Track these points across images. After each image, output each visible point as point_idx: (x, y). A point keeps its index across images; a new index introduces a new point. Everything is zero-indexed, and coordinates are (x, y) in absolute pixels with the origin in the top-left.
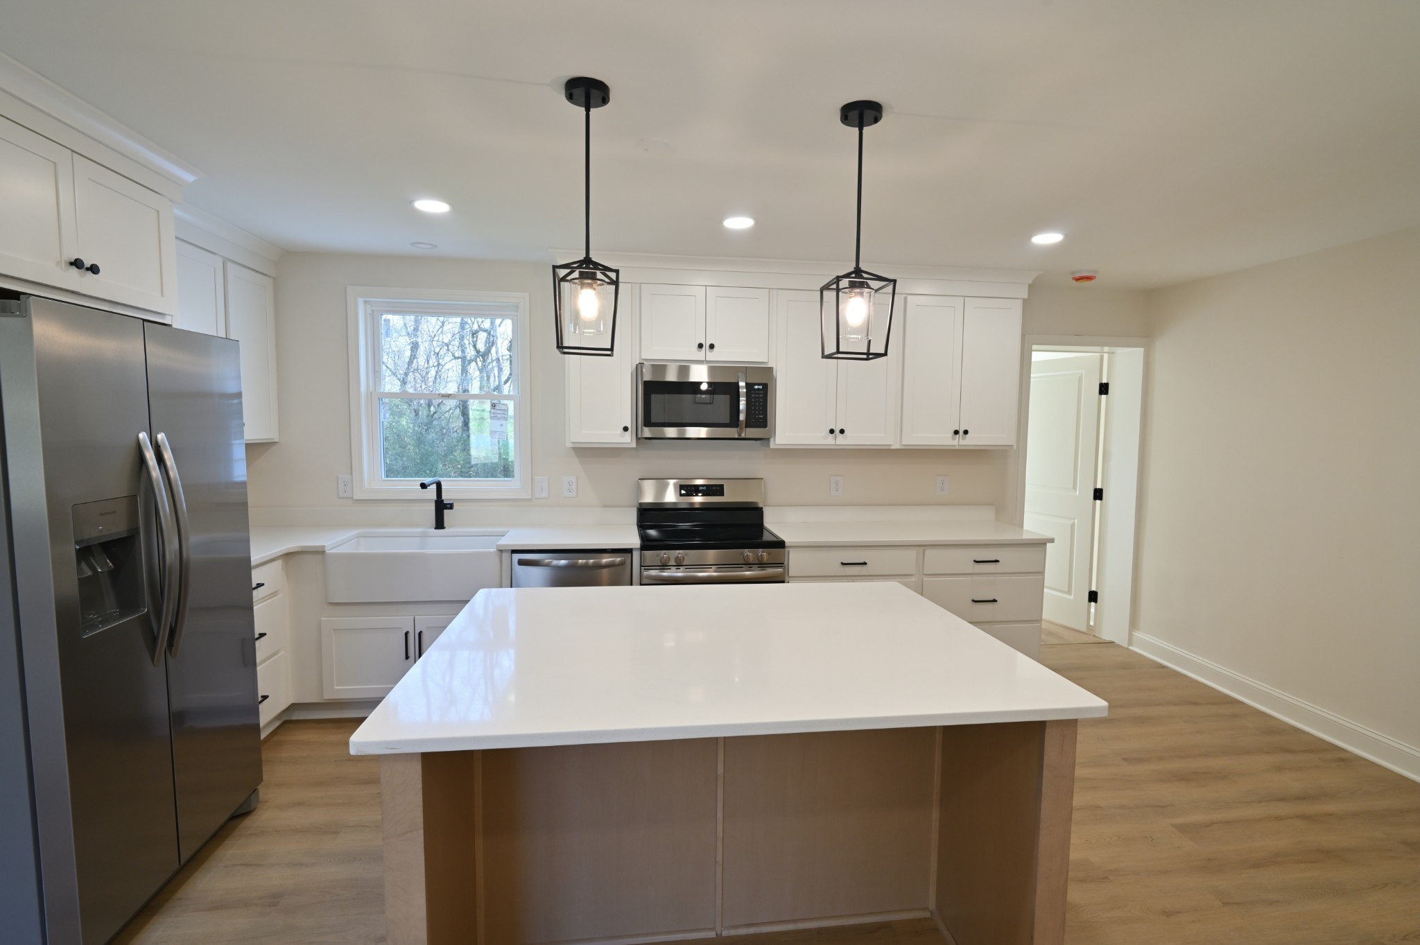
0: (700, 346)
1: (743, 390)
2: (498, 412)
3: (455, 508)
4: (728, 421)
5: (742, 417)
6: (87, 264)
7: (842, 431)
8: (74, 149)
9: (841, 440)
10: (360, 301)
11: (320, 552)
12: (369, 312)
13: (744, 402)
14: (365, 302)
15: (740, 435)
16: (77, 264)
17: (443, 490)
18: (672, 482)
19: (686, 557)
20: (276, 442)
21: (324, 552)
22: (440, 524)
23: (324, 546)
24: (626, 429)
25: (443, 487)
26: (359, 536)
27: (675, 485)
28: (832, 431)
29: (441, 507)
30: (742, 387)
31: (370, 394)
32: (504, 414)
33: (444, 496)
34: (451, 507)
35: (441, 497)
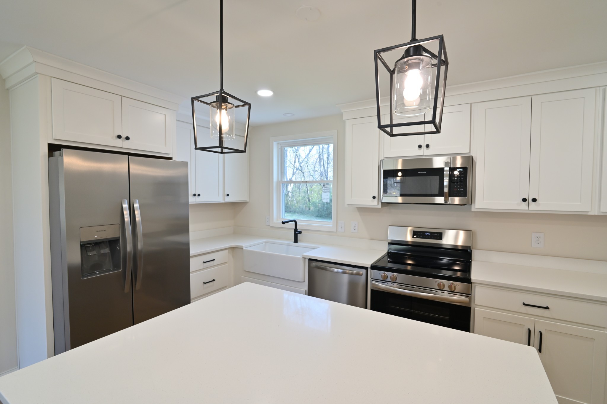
0: (420, 146)
1: (446, 173)
2: (326, 189)
3: (302, 233)
4: (437, 193)
5: (446, 190)
6: (124, 136)
7: (534, 200)
8: (122, 95)
9: (533, 207)
10: (275, 144)
11: (241, 248)
12: (280, 147)
13: (448, 180)
14: (278, 143)
15: (445, 201)
16: (119, 137)
17: (297, 224)
18: (409, 228)
19: (397, 278)
20: (248, 202)
21: (243, 248)
22: (296, 241)
23: (242, 246)
24: (374, 197)
25: (297, 223)
26: (266, 242)
27: (410, 231)
28: (524, 200)
29: (297, 233)
30: (447, 170)
31: (278, 182)
32: (328, 190)
33: (298, 228)
34: (300, 233)
35: (297, 228)
